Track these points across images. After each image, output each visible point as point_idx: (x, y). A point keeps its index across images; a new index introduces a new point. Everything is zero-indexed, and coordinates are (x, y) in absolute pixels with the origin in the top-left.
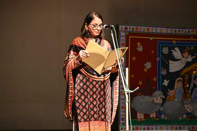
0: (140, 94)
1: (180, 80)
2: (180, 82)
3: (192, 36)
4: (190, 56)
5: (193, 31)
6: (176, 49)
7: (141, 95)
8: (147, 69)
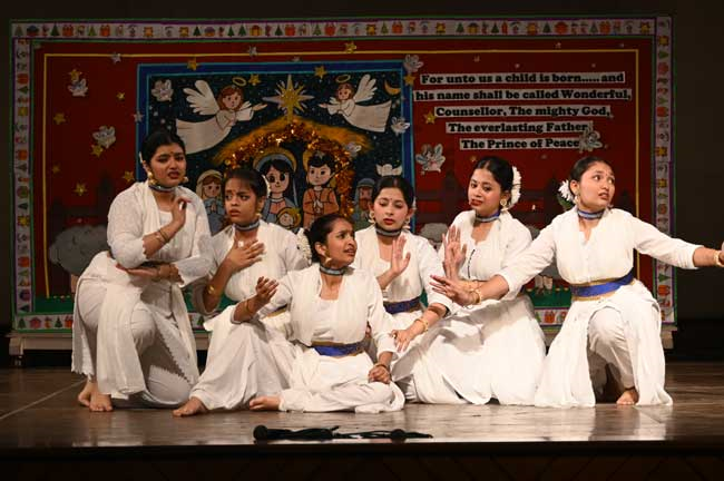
0: (80, 221)
1: (214, 179)
2: (213, 185)
3: (253, 45)
4: (247, 104)
5: (256, 28)
6: (199, 84)
7: (83, 224)
8: (103, 147)
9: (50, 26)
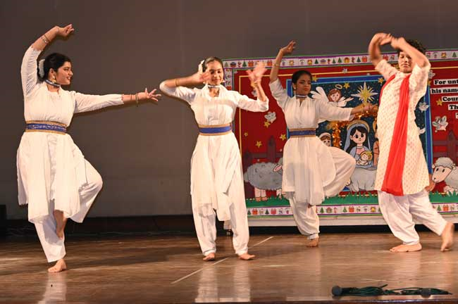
0: (259, 160)
1: (327, 137)
2: (327, 140)
3: (345, 67)
4: (343, 98)
5: (347, 58)
6: (318, 89)
7: (260, 162)
8: (270, 122)
9: (242, 62)
